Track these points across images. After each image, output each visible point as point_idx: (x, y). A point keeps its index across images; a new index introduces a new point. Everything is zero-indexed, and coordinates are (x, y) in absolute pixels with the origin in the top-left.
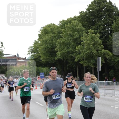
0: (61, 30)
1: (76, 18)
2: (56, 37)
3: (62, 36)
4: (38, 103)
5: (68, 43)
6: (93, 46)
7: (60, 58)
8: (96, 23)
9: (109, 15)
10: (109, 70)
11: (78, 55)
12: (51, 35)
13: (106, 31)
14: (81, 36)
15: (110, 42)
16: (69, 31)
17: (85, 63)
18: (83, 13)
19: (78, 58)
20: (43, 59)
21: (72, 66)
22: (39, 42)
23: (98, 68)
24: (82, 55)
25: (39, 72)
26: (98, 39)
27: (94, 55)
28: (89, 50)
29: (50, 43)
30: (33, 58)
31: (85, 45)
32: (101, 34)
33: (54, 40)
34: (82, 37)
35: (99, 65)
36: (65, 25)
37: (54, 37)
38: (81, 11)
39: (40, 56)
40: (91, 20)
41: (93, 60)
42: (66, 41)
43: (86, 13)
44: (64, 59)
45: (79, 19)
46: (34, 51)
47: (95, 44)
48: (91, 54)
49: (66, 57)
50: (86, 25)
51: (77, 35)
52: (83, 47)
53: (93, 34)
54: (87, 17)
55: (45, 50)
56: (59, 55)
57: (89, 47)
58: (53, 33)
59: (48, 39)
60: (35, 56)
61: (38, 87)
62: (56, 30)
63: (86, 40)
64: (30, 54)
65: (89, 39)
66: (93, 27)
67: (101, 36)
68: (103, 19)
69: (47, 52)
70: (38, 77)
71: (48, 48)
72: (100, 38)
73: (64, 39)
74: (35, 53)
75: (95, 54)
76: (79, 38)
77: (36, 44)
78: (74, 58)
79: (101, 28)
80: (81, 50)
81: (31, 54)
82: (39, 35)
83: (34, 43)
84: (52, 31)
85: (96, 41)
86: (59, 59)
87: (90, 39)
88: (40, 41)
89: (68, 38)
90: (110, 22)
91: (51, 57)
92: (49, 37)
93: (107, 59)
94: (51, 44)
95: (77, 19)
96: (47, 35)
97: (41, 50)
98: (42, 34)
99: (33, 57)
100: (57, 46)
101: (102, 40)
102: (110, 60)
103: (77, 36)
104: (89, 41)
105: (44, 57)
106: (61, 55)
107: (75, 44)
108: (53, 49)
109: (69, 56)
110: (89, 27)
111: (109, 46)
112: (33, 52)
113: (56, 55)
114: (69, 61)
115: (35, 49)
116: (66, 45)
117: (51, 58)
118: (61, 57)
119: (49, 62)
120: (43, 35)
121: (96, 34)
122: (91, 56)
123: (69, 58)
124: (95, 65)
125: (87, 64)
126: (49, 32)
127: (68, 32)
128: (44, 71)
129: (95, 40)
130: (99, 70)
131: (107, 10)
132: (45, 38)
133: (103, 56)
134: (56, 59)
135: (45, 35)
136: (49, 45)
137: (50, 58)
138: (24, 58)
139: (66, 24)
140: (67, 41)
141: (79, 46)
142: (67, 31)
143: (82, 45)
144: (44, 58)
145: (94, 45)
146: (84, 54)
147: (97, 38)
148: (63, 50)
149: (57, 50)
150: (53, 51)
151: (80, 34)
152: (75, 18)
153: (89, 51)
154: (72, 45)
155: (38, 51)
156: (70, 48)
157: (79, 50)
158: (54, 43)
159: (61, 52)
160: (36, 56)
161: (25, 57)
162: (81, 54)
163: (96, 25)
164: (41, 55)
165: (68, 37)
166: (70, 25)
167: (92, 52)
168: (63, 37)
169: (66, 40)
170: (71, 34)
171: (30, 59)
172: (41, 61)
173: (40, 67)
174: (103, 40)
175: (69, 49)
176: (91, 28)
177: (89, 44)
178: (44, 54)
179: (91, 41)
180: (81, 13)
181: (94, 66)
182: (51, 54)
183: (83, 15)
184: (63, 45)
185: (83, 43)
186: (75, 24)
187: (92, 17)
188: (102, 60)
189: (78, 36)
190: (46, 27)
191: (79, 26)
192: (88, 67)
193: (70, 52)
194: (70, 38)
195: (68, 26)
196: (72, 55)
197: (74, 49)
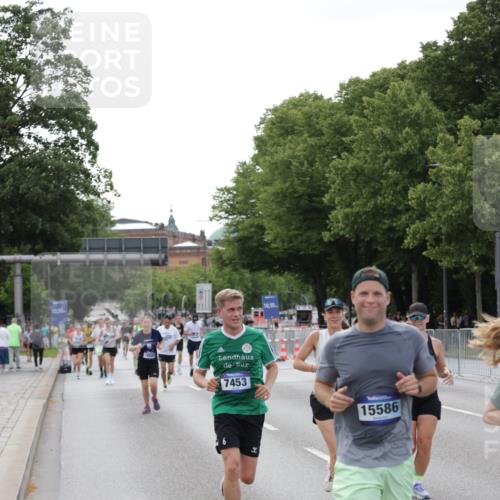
0: (346, 118)
1: (405, 71)
2: (328, 150)
3: (353, 146)
5: (373, 174)
7: (342, 233)
8: (488, 90)
11: (417, 221)
12: (305, 141)
14: (429, 145)
16: (379, 124)
17: (447, 253)
18: (436, 50)
19: (417, 236)
20: (275, 240)
21: (392, 266)
22: (259, 169)
23: (497, 273)
24: (434, 222)
25: (258, 291)
28: (460, 202)
29: (304, 175)
30: (235, 235)
31: (444, 183)
33: (317, 159)
34: (431, 148)
36: (364, 98)
37: (320, 148)
38: (425, 43)
39: (262, 228)
40: (468, 79)
41: (478, 241)
42: (365, 166)
43: (447, 48)
44: (358, 240)
45: (418, 73)
46: (237, 206)
49: (368, 229)
50: (447, 101)
51: (413, 140)
52: (438, 190)
53: (476, 134)
54: (451, 67)
55: (281, 204)
56: (339, 222)
57: (462, 189)
58: (313, 132)
59: (294, 157)
60: (240, 227)
62: (325, 119)
63: (449, 159)
64: (221, 217)
65: (460, 157)
66: (476, 107)
69: (288, 208)
70: (256, 314)
71: (295, 192)
73: (359, 158)
74: (240, 214)
76: (422, 151)
77: (246, 177)
78: (401, 234)
80: (430, 200)
81: (227, 218)
82: (257, 139)
83: (239, 173)
84: (310, 126)
86: (337, 241)
87: (464, 158)
88: (262, 167)
89: (377, 152)
91: (306, 230)
92: (299, 148)
94: (308, 179)
95: (410, 73)
96: (291, 142)
97: (266, 203)
98: (269, 136)
99: (233, 232)
100: (333, 186)
103: (410, 146)
104: (461, 164)
105: (278, 229)
106: (346, 222)
107: (404, 178)
108: (314, 199)
109: (380, 225)
110: (462, 107)
112: (231, 210)
113: (327, 221)
114: (380, 249)
115: (239, 200)
116: (366, 183)
117: (309, 233)
118: (348, 229)
119: (298, 251)
120: (271, 142)
121: (489, 136)
123: (378, 235)
124: (487, 261)
125: (454, 261)
126: (296, 127)
127: (377, 130)
128: (277, 286)
132: (283, 154)
134: (326, 240)
135: (282, 141)
136: (297, 182)
137: (301, 235)
138: (198, 233)
139: (364, 93)
140: (371, 166)
141: (421, 186)
142: (371, 123)
143: (434, 179)
144: (278, 234)
146: (439, 217)
148: (354, 203)
149: (332, 200)
150: (313, 204)
151: (424, 135)
152: (403, 72)
153: (463, 205)
154: (391, 181)
155: (253, 205)
156: (382, 192)
157: (421, 203)
158: (318, 173)
159: (348, 210)
160: (245, 229)
161: (202, 233)
162: (431, 217)
163: (489, 98)
164: (266, 223)
165: (376, 148)
166: (382, 99)
167: (471, 208)
168: (356, 150)
169: (366, 162)
170: (390, 137)
171: (222, 238)
172: (266, 249)
173: (264, 272)
175: (380, 198)
176: (470, 109)
177: (460, 175)
178: (278, 218)
180: (426, 48)
181: (483, 269)
182: (305, 220)
183: (436, 57)
184: (355, 181)
185: (436, 173)
186: (402, 94)
187: (472, 66)
189: (415, 145)
190: (285, 109)
191: (421, 104)
192: (456, 271)
193: (384, 210)
194: (384, 154)
195: (376, 102)
196: (393, 222)
197: (401, 199)
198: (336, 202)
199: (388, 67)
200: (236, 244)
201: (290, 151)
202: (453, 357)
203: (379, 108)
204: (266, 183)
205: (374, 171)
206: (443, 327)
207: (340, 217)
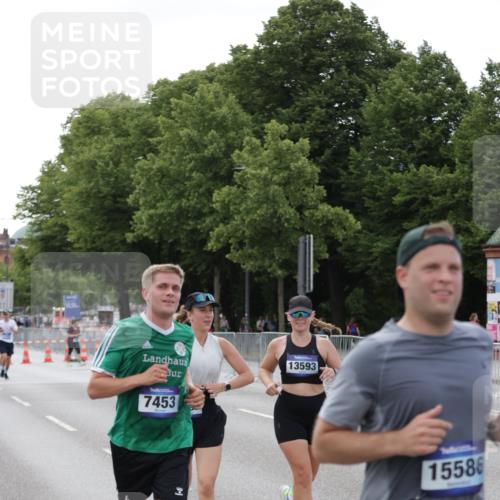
0: (153, 119)
1: (213, 74)
2: (134, 151)
3: (159, 147)
4: (56, 421)
5: (179, 175)
6: (281, 189)
7: (146, 234)
8: (297, 95)
9: (349, 65)
10: (347, 287)
11: (221, 225)
12: (111, 141)
13: (337, 128)
14: (235, 148)
15: (351, 174)
16: (186, 126)
17: (250, 256)
18: (245, 54)
19: (221, 240)
20: (78, 239)
21: (195, 268)
22: (64, 169)
23: (300, 278)
24: (237, 225)
26: (303, 161)
27: (286, 225)
28: (265, 205)
29: (109, 175)
30: (38, 234)
31: (249, 186)
32: (317, 142)
33: (122, 160)
34: (237, 151)
35: (305, 268)
36: (172, 100)
37: (126, 148)
38: (235, 46)
39: (65, 228)
40: (277, 83)
41: (281, 245)
42: (171, 167)
43: (257, 52)
44: (162, 242)
45: (227, 76)
46: (42, 205)
47: (291, 180)
48: (275, 220)
49: (172, 231)
50: (255, 104)
51: (218, 143)
52: (243, 193)
53: (283, 138)
54: (260, 70)
55: (85, 203)
56: (142, 223)
57: (266, 193)
58: (119, 132)
59: (100, 157)
60: (43, 226)
61: (53, 356)
62: (132, 120)
63: (254, 162)
64: (24, 216)
65: (267, 161)
66: (284, 111)
67: (317, 147)
68: (323, 78)
69: (92, 208)
71: (99, 192)
72: (313, 155)
73: (164, 160)
74: (44, 212)
75: (287, 220)
76: (227, 154)
77: (51, 176)
78: (204, 236)
79: (317, 117)
80: (235, 204)
81: (30, 217)
82: (64, 138)
83: (44, 172)
84: (116, 126)
85: (295, 167)
86: (140, 242)
87: (270, 162)
88: (67, 167)
89: (182, 154)
90: (355, 90)
91: (109, 231)
92: (105, 148)
93: (341, 245)
94: (113, 179)
95: (219, 76)
96: (96, 141)
97: (70, 203)
98: (75, 135)
99: (36, 231)
100: (137, 187)
101: (318, 164)
102: (350, 249)
103: (215, 149)
104: (267, 168)
105: (82, 229)
106: (151, 223)
107: (208, 180)
108: (118, 199)
109: (184, 227)
110: (269, 110)
111: (347, 189)
112: (35, 209)
113: (131, 223)
114: (183, 251)
115: (44, 198)
116: (171, 185)
117: (112, 234)
118: (152, 230)
120: (78, 141)
121: (295, 140)
122: (275, 231)
123: (182, 237)
124: (290, 266)
125: (257, 265)
126: (103, 127)
127: (183, 132)
129: (292, 165)
130: (305, 288)
131: (345, 44)
132: (88, 154)
133: (324, 230)
134: (129, 240)
135: (88, 141)
136: (101, 182)
137: (104, 235)
139: (172, 94)
140: (176, 167)
141: (226, 189)
142: (178, 125)
143: (239, 183)
145: (285, 184)
146: (243, 220)
147: (298, 159)
148: (158, 205)
149: (136, 201)
150: (119, 205)
151: (230, 138)
152: (211, 74)
153: (267, 209)
154: (194, 182)
155: (57, 205)
156: (186, 194)
157: (225, 206)
158: (123, 173)
159: (152, 211)
160: (48, 228)
161: (6, 231)
162: (234, 220)
163: (298, 103)
164: (70, 223)
165: (182, 149)
166: (190, 101)
167: (276, 212)
168: (162, 151)
169: (171, 164)
170: (197, 139)
171: (24, 237)
172: (69, 249)
174: (324, 163)
175: (184, 200)
176: (277, 114)
177: (265, 179)
178: (81, 218)
179: (276, 167)
180: (235, 51)
181: (286, 273)
182: (108, 220)
183: (245, 61)
184: (160, 182)
185: (242, 176)
186: (210, 97)
187: (281, 71)
188: (319, 246)
189: (220, 148)
190: (92, 109)
191: (228, 107)
192: (258, 274)
193: (188, 212)
194: (190, 155)
195: (184, 103)
196: (197, 224)
197: (206, 201)
198: (141, 202)
199: (196, 69)
200: (39, 243)
201: (96, 151)
202: (253, 360)
203: (187, 110)
204: (70, 183)
205: (180, 173)
206: (243, 330)
207: (143, 218)
